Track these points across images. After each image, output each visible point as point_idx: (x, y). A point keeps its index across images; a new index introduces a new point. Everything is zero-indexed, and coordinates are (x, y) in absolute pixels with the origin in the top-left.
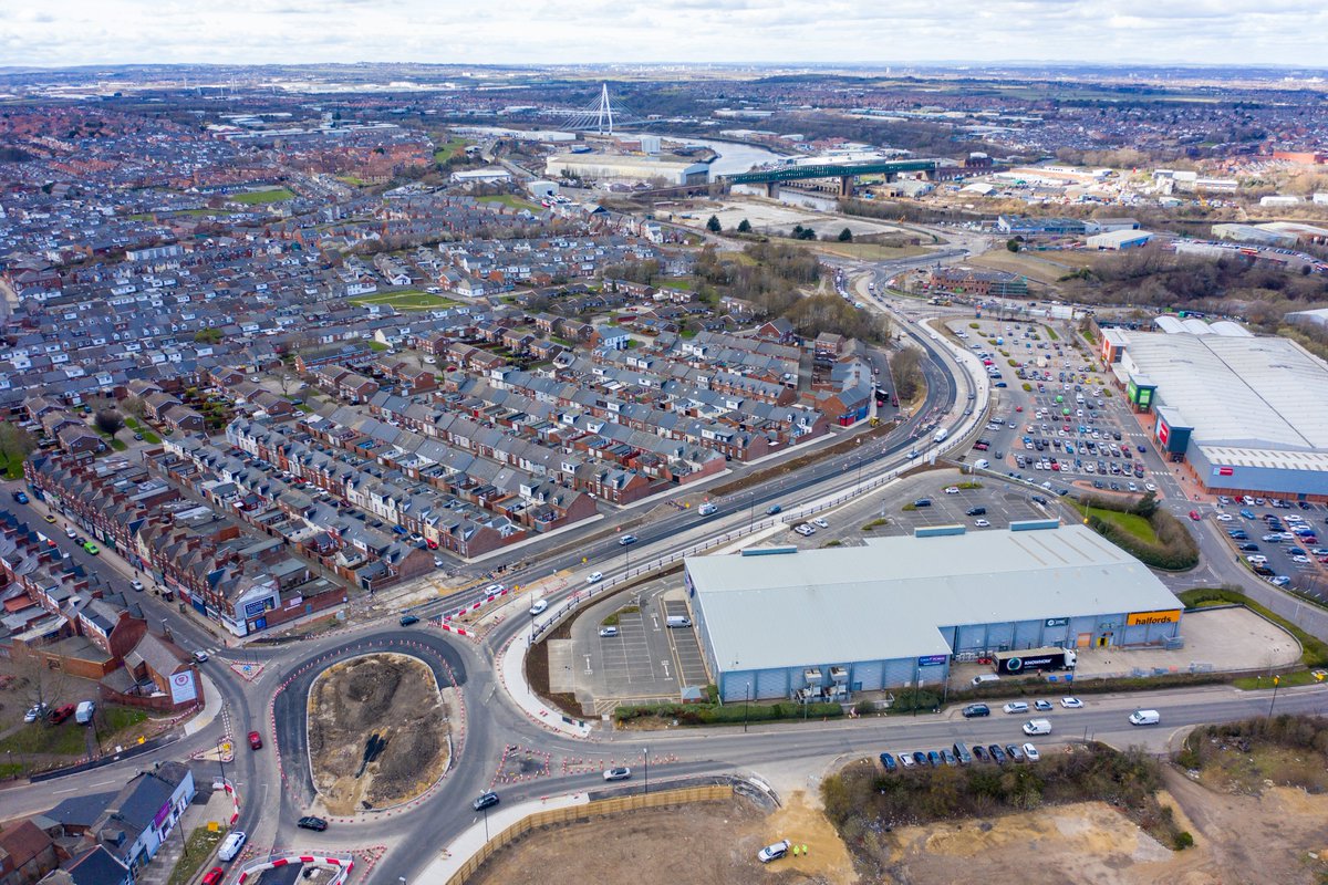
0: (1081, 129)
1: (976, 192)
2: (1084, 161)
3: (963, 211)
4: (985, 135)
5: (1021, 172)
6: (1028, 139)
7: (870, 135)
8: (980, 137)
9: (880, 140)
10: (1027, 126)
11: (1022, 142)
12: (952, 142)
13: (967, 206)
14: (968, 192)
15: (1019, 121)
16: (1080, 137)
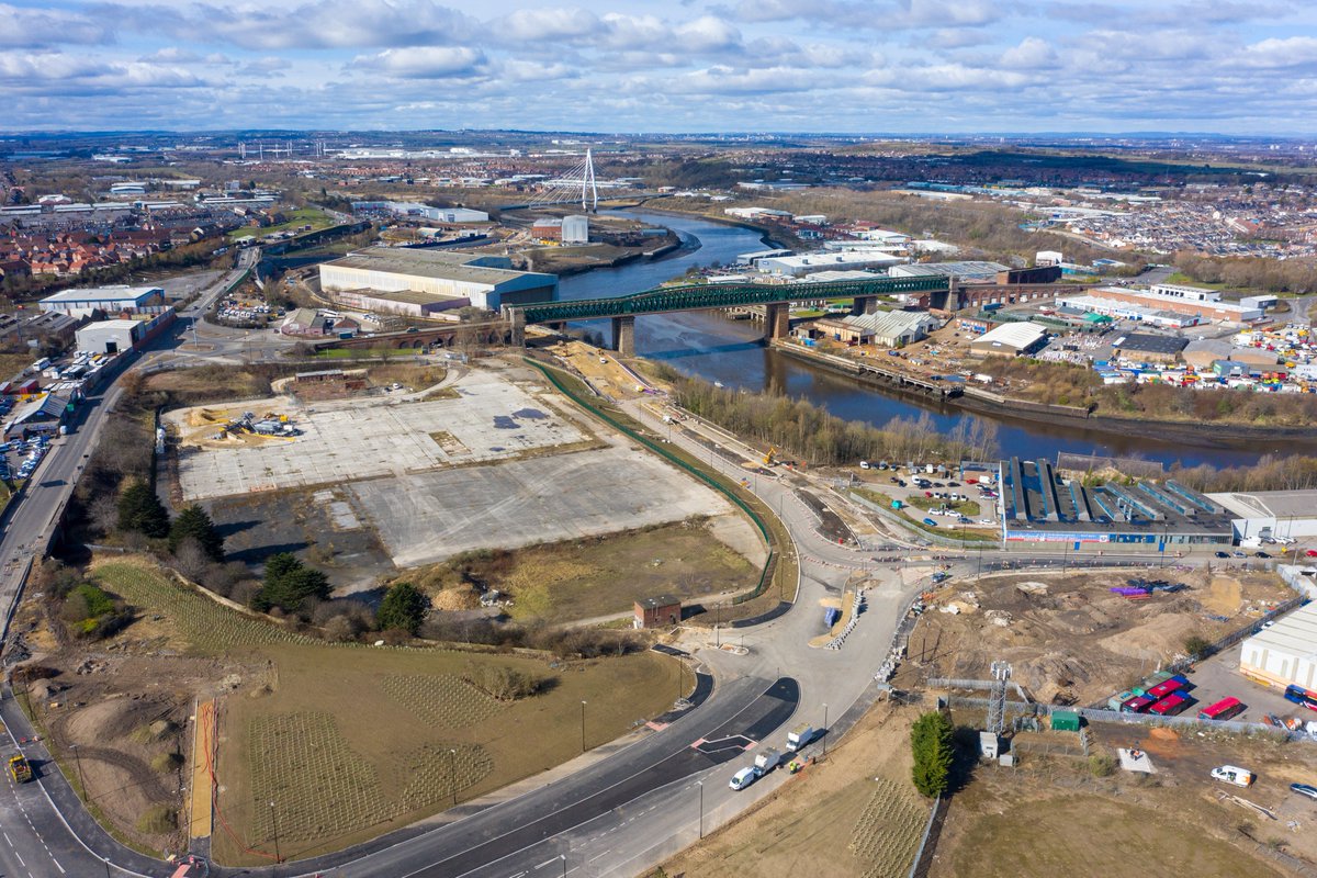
0: (1217, 215)
1: (1005, 347)
2: (1222, 276)
3: (969, 390)
4: (1070, 221)
5: (1107, 296)
6: (1134, 228)
7: (910, 219)
8: (1063, 225)
9: (921, 224)
10: (1138, 208)
11: (1122, 235)
12: (1018, 232)
13: (981, 377)
14: (988, 345)
15: (1126, 200)
16: (1215, 227)
